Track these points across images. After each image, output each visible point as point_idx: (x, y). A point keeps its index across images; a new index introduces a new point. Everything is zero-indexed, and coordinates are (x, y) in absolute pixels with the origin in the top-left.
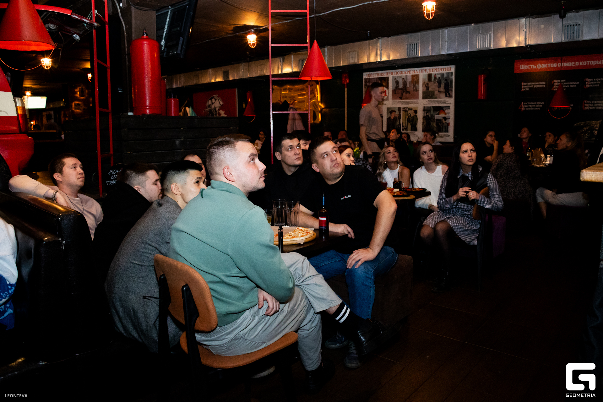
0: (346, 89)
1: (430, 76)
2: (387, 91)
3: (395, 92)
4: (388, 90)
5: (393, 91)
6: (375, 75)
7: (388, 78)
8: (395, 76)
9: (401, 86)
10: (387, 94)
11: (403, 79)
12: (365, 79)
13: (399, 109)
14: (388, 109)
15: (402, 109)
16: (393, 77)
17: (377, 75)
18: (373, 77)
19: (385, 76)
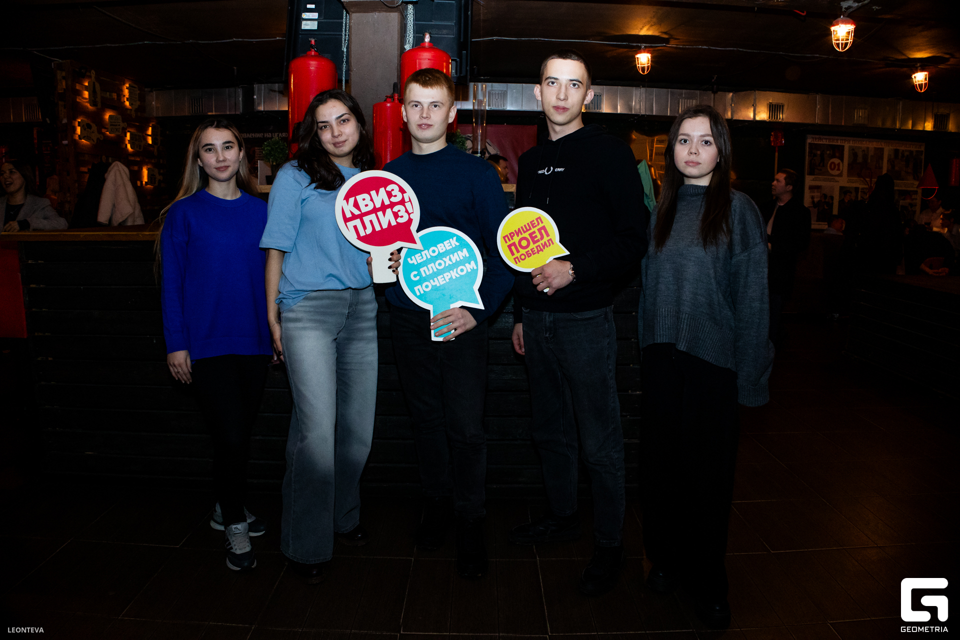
0: (777, 154)
1: (896, 151)
2: (841, 163)
3: (851, 166)
4: (843, 163)
5: (849, 165)
6: (825, 140)
7: (843, 146)
8: (852, 145)
9: (860, 160)
10: (841, 168)
11: (864, 151)
12: (809, 143)
13: (857, 189)
14: (841, 188)
15: (860, 190)
16: (850, 147)
17: (828, 141)
18: (821, 143)
19: (839, 143)
